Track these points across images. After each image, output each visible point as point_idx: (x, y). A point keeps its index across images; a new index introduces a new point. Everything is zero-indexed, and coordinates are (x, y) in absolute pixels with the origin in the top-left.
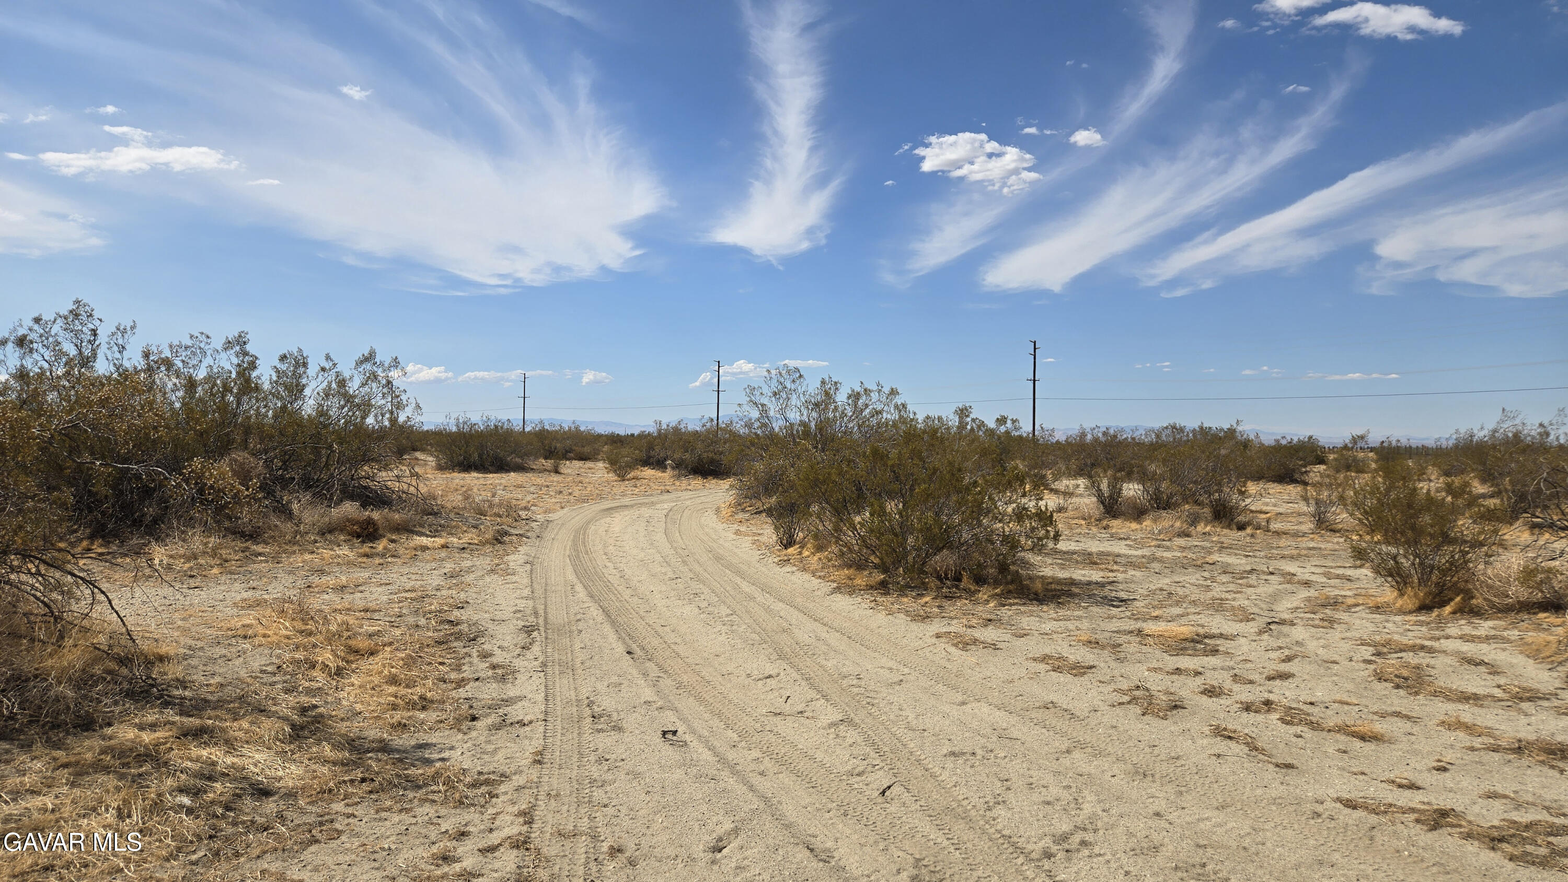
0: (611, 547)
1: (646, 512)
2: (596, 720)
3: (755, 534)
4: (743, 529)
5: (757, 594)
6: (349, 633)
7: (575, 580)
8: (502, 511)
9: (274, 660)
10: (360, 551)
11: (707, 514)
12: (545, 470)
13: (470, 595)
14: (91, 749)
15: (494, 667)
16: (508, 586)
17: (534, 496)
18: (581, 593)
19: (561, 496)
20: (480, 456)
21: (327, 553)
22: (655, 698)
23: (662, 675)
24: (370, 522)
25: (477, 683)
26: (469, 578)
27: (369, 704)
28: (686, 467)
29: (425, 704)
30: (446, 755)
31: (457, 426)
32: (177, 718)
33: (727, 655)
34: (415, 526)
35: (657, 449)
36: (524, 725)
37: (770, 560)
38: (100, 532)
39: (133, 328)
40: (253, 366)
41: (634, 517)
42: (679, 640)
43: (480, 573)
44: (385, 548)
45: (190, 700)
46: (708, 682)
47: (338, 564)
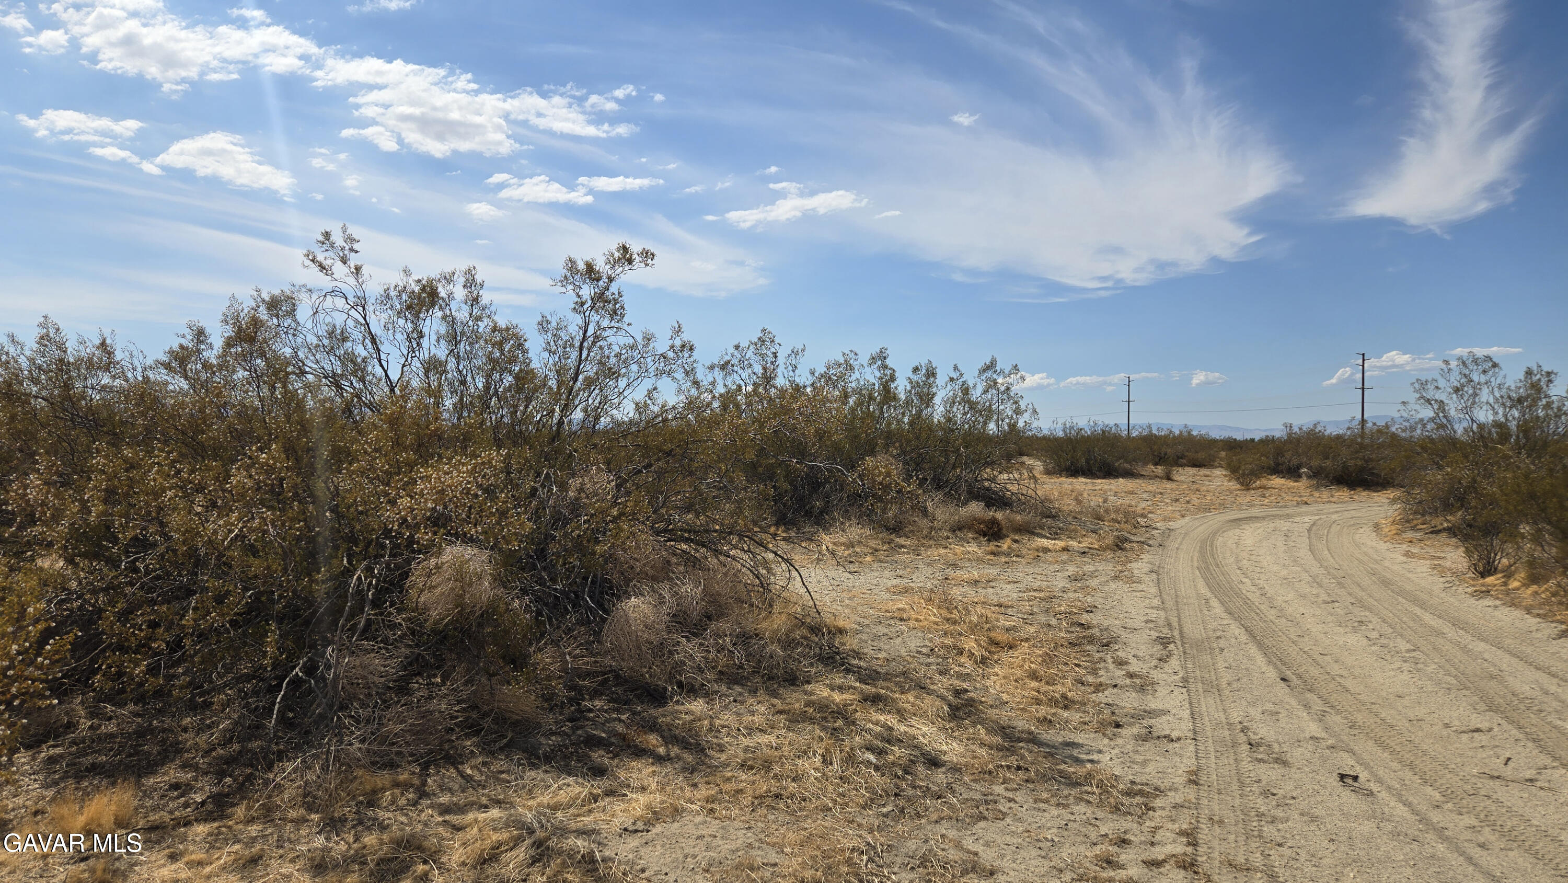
0: (1245, 562)
1: (1283, 525)
2: (1254, 749)
3: (1433, 558)
4: (1415, 550)
5: (1447, 629)
6: (988, 625)
7: (1209, 595)
8: (1120, 517)
9: (927, 643)
10: (987, 549)
11: (1361, 530)
12: (1156, 477)
13: (1099, 602)
14: (798, 700)
15: (1131, 676)
16: (1135, 594)
17: (1149, 503)
18: (1218, 609)
19: (1177, 504)
20: (1087, 461)
21: (959, 549)
22: (1323, 735)
23: (1328, 709)
24: (994, 522)
25: (1115, 690)
26: (1094, 583)
27: (1015, 695)
28: (1327, 476)
29: (1066, 703)
30: (1095, 757)
31: (1064, 431)
32: (858, 684)
33: (1414, 697)
34: (1035, 528)
35: (1288, 455)
36: (1172, 740)
37: (1460, 590)
38: (782, 520)
39: (803, 350)
40: (893, 378)
41: (1269, 530)
42: (1345, 673)
43: (1104, 579)
44: (1009, 548)
45: (865, 670)
46: (1392, 726)
47: (969, 560)
